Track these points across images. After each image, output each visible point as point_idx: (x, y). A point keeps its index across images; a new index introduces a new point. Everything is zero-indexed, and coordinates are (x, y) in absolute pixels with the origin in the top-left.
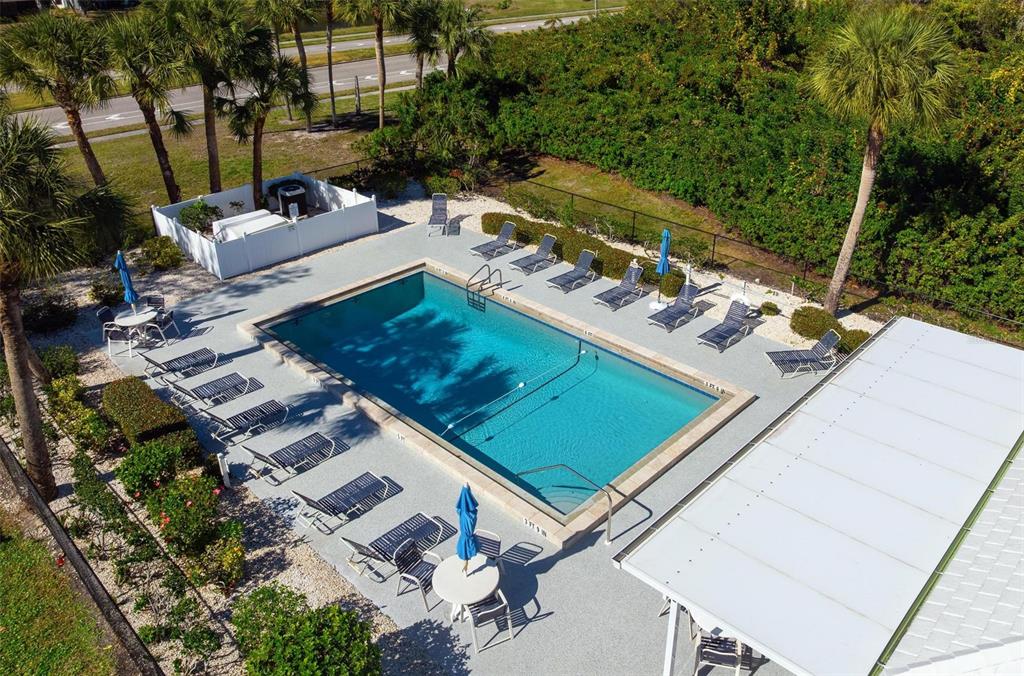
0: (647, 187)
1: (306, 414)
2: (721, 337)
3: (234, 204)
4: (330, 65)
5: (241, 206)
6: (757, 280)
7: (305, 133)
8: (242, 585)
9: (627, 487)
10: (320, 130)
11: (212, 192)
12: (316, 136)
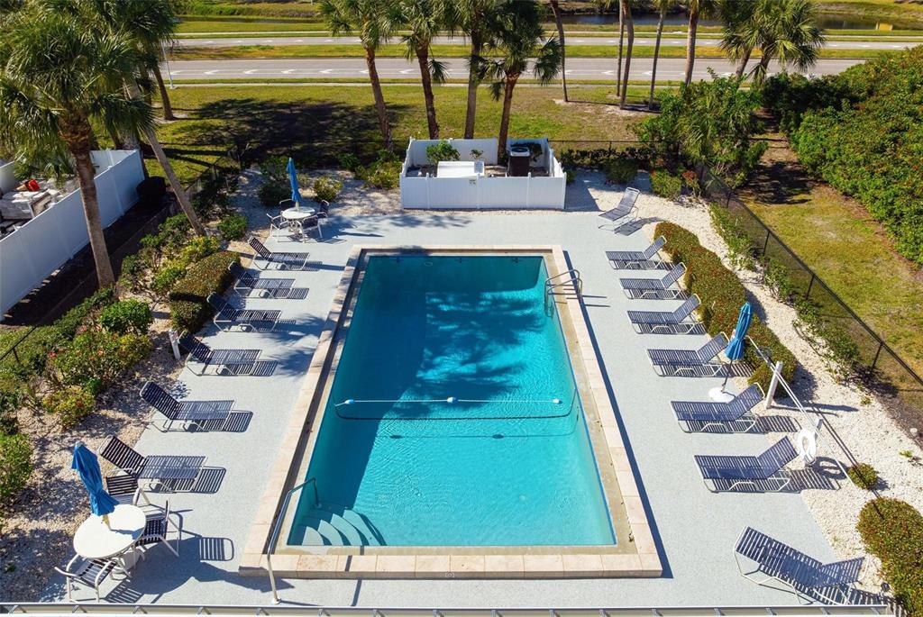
0: (905, 253)
1: (292, 333)
2: (725, 474)
3: (475, 152)
4: (656, 57)
5: (479, 154)
6: (914, 431)
7: (618, 109)
8: (78, 431)
9: (361, 564)
10: (633, 109)
11: (466, 138)
12: (625, 113)
